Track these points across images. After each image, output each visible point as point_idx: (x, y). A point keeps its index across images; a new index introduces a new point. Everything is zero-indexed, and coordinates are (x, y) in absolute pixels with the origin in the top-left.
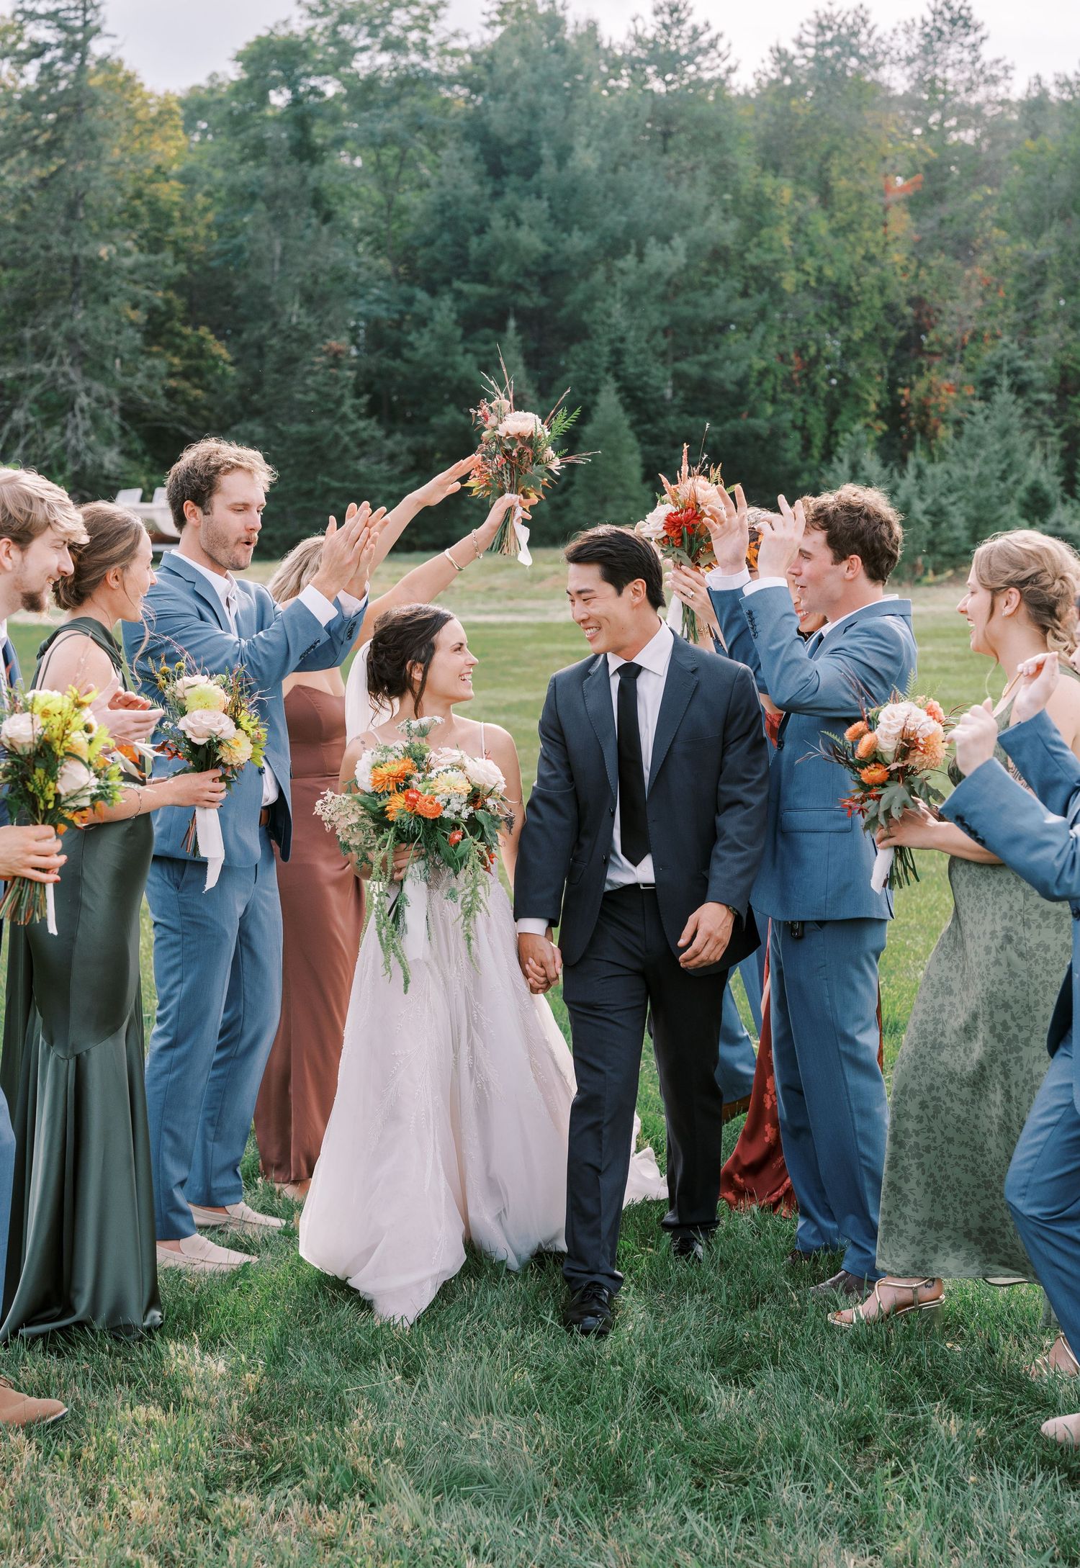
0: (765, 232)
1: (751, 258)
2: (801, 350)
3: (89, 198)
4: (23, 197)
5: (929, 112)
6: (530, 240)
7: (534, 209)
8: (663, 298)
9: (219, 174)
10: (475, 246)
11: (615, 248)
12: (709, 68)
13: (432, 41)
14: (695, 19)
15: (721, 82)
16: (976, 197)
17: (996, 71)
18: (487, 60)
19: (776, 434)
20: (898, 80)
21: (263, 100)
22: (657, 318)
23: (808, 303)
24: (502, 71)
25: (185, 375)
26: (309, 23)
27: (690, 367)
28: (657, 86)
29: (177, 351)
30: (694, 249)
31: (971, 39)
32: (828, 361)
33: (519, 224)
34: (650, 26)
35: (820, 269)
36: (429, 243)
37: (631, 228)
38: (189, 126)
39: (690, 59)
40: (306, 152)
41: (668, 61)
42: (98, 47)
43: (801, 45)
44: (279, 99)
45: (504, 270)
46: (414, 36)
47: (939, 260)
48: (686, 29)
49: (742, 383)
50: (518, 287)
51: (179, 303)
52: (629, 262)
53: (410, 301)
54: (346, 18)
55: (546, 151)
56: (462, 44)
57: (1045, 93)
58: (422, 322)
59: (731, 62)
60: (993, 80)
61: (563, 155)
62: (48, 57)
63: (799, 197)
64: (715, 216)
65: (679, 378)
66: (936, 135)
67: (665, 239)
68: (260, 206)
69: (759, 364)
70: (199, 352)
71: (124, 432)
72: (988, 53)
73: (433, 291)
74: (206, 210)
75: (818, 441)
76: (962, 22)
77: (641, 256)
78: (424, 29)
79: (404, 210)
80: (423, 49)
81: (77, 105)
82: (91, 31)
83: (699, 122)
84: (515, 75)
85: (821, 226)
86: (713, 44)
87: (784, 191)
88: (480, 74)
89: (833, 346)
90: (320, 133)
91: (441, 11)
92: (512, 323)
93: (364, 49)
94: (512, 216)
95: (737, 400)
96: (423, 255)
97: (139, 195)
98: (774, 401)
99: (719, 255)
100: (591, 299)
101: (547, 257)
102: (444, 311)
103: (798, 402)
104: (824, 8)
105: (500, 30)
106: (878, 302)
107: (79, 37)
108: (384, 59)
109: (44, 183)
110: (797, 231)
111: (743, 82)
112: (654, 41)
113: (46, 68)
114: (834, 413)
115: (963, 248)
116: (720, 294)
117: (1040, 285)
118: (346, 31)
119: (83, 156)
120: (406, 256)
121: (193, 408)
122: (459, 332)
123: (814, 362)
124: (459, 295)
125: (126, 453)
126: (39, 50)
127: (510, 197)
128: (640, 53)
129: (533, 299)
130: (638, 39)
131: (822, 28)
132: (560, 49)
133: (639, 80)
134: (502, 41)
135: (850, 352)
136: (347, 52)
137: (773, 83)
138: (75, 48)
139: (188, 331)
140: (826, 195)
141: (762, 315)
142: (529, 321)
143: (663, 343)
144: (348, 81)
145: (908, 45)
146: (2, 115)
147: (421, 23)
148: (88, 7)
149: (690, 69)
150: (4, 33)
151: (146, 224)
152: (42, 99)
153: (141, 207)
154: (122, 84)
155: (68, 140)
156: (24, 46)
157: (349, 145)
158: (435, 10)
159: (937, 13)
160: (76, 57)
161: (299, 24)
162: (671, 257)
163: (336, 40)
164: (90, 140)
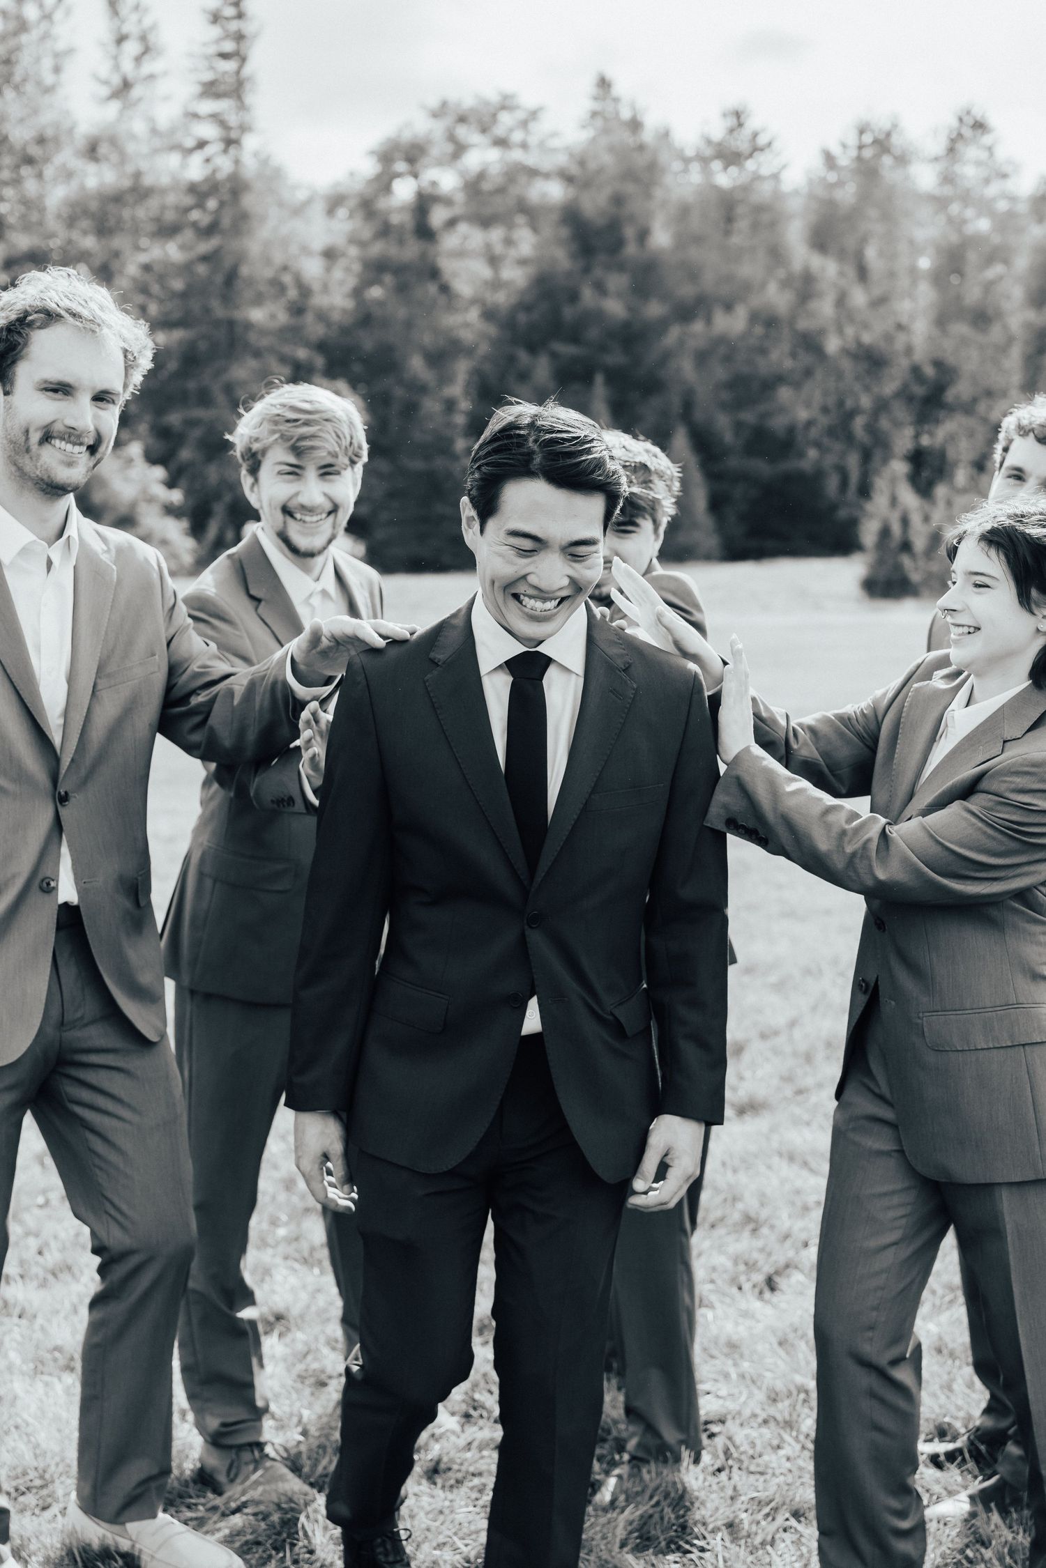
0: (812, 304)
1: (803, 324)
2: (841, 403)
3: (245, 271)
4: (187, 268)
5: (951, 203)
6: (615, 308)
7: (617, 281)
8: (727, 359)
9: (353, 251)
10: (568, 313)
12: (764, 165)
13: (533, 140)
14: (752, 124)
15: (775, 177)
16: (990, 274)
17: (1007, 169)
18: (581, 158)
19: (818, 475)
20: (925, 177)
21: (388, 190)
22: (720, 373)
23: (847, 365)
24: (592, 166)
26: (429, 124)
27: (749, 416)
28: (723, 180)
30: (754, 317)
31: (987, 140)
32: (863, 413)
33: (605, 294)
34: (718, 131)
35: (857, 336)
36: (528, 309)
37: (700, 300)
38: (331, 212)
39: (751, 155)
40: (424, 232)
41: (731, 157)
42: (250, 143)
43: (844, 146)
44: (404, 191)
45: (593, 333)
46: (518, 136)
47: (959, 328)
48: (747, 131)
49: (791, 430)
51: (320, 360)
52: (698, 327)
53: (512, 359)
54: (462, 119)
55: (629, 232)
56: (555, 143)
59: (783, 160)
60: (1004, 176)
61: (643, 235)
62: (209, 150)
63: (841, 274)
64: (772, 288)
65: (739, 426)
66: (957, 224)
67: (729, 307)
68: (388, 279)
69: (804, 415)
72: (1001, 153)
73: (533, 349)
74: (343, 282)
75: (854, 479)
76: (980, 126)
77: (709, 320)
78: (526, 130)
79: (508, 283)
80: (524, 146)
81: (235, 193)
82: (244, 128)
83: (759, 209)
84: (600, 171)
85: (859, 298)
86: (769, 144)
87: (828, 269)
88: (574, 170)
89: (866, 401)
90: (438, 216)
91: (540, 114)
92: (599, 379)
93: (474, 146)
94: (600, 288)
95: (786, 445)
96: (522, 318)
97: (285, 268)
98: (818, 445)
99: (772, 322)
100: (666, 357)
101: (627, 325)
102: (542, 368)
103: (838, 446)
105: (590, 133)
106: (904, 363)
107: (233, 135)
108: (493, 155)
109: (205, 258)
112: (720, 144)
113: (208, 160)
114: (867, 456)
115: (982, 318)
116: (775, 355)
118: (462, 132)
119: (238, 233)
120: (509, 325)
123: (850, 415)
124: (554, 355)
126: (201, 144)
127: (598, 272)
128: (708, 152)
129: (615, 358)
130: (709, 142)
131: (861, 132)
132: (641, 148)
133: (707, 172)
134: (593, 140)
135: (881, 406)
136: (459, 149)
137: (823, 180)
138: (230, 143)
140: (863, 273)
141: (808, 372)
142: (615, 378)
143: (725, 396)
144: (462, 174)
145: (937, 146)
146: (171, 199)
147: (524, 124)
148: (242, 106)
149: (750, 165)
150: (172, 131)
151: (292, 293)
152: (205, 188)
153: (287, 279)
154: (273, 175)
155: (226, 222)
156: (190, 143)
157: (463, 228)
158: (534, 115)
159: (961, 120)
160: (232, 150)
161: (421, 126)
162: (732, 323)
163: (452, 138)
164: (242, 222)
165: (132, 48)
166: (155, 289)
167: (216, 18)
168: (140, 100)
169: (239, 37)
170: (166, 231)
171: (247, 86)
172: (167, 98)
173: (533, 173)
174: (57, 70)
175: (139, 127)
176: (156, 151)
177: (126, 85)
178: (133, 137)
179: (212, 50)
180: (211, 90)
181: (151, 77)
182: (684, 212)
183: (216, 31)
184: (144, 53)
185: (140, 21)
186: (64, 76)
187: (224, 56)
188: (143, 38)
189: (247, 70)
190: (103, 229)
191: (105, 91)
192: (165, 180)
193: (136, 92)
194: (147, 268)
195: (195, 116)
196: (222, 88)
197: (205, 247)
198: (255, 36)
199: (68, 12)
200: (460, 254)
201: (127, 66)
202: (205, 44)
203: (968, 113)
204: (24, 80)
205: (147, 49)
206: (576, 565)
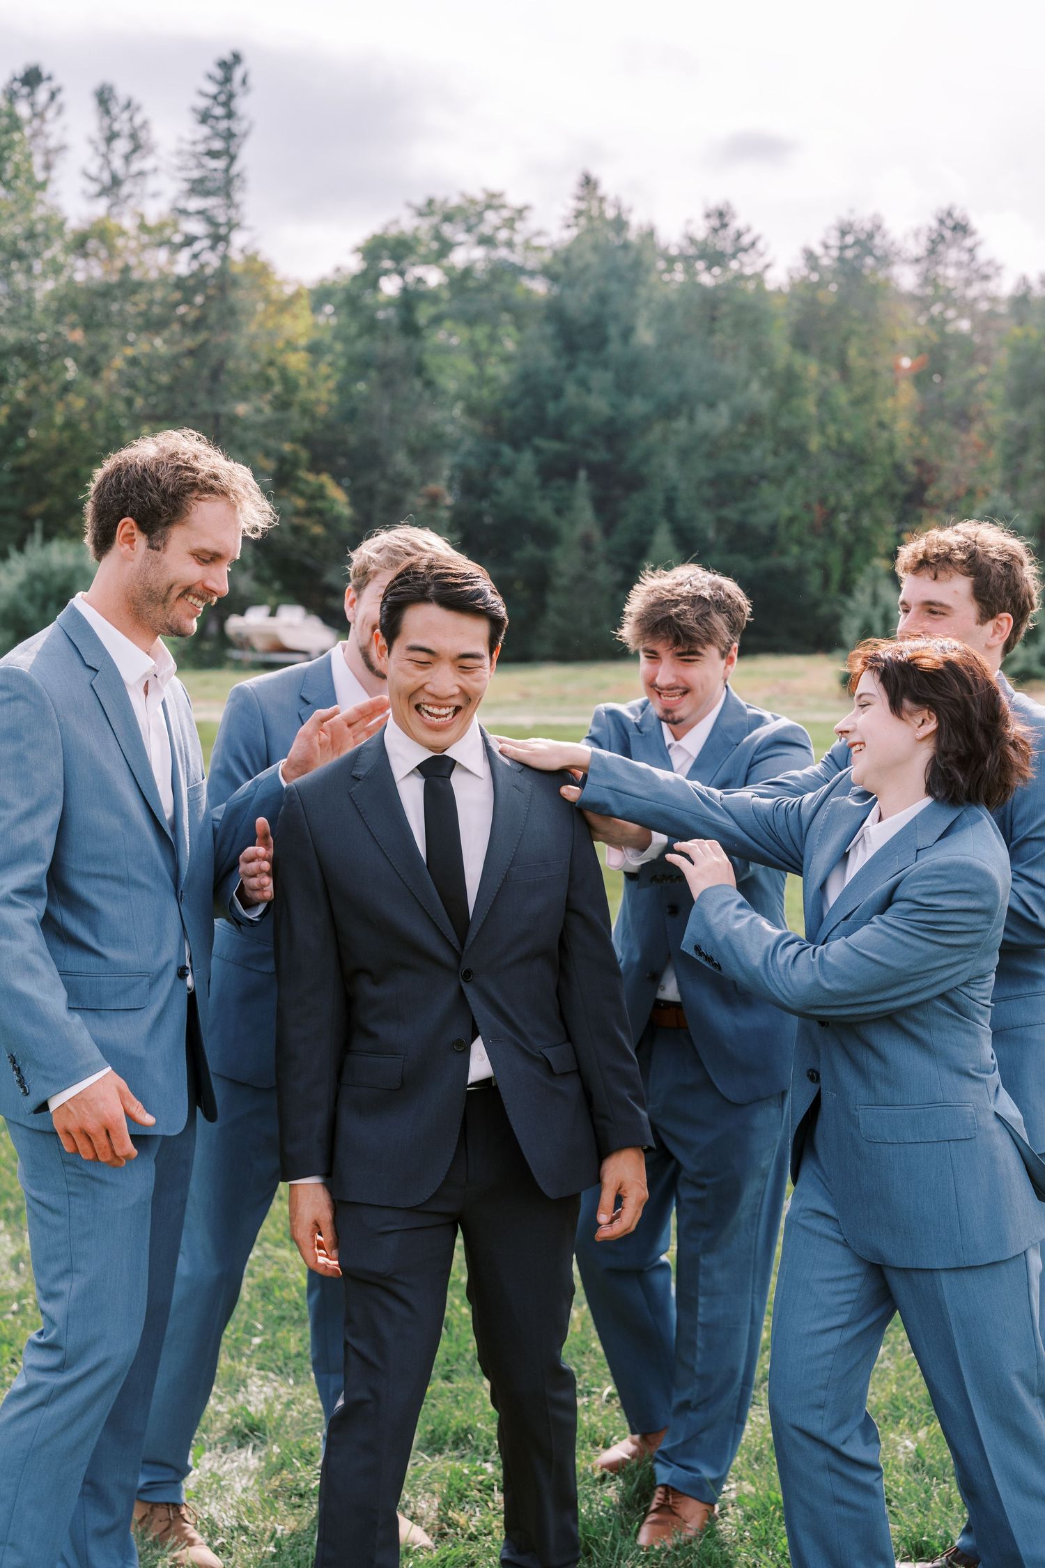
0: (795, 402)
1: (784, 423)
2: (823, 501)
3: (231, 365)
4: (174, 361)
5: (933, 303)
6: (599, 405)
7: (602, 378)
8: (710, 456)
9: (339, 347)
10: (552, 409)
11: (668, 411)
12: (748, 265)
13: (518, 239)
14: (737, 224)
15: (759, 276)
16: (972, 374)
17: (989, 271)
18: (565, 257)
19: (801, 571)
20: (907, 278)
21: (375, 286)
22: (703, 470)
23: (828, 462)
24: (578, 264)
25: (308, 513)
26: (416, 222)
27: (731, 513)
28: (706, 279)
29: (301, 494)
30: (736, 415)
31: (968, 242)
32: (845, 510)
33: (589, 390)
34: (701, 230)
35: (839, 433)
36: (513, 405)
37: (683, 397)
38: (316, 308)
39: (734, 256)
40: (410, 328)
41: (715, 258)
42: (238, 239)
43: (826, 247)
44: (390, 286)
45: (576, 430)
46: (503, 235)
47: (940, 427)
48: (731, 231)
49: (773, 527)
50: (587, 445)
51: (304, 455)
52: (681, 424)
53: (496, 454)
54: (448, 218)
55: (613, 331)
56: (543, 241)
57: (1029, 288)
58: (507, 472)
59: (766, 260)
60: (986, 278)
61: (627, 333)
62: (197, 246)
63: (824, 373)
64: (755, 386)
65: (721, 522)
66: (938, 323)
67: (712, 406)
68: (373, 374)
69: (786, 512)
70: (320, 494)
71: (257, 562)
72: (982, 255)
73: (516, 446)
74: (328, 377)
75: (836, 576)
76: (961, 229)
77: (691, 419)
78: (512, 228)
79: (493, 379)
80: (510, 244)
81: (222, 289)
82: (232, 226)
83: (742, 308)
84: (586, 267)
85: (842, 398)
86: (753, 244)
87: (811, 368)
88: (559, 268)
89: (848, 499)
90: (423, 314)
91: (526, 213)
92: (582, 474)
93: (461, 244)
94: (583, 384)
95: (768, 542)
96: (507, 414)
97: (271, 363)
98: (800, 542)
99: (754, 420)
100: (648, 456)
101: (611, 421)
102: (526, 464)
103: (820, 543)
104: (846, 216)
105: (574, 232)
106: (887, 461)
107: (223, 231)
108: (478, 253)
109: (191, 353)
110: (823, 401)
111: (777, 278)
112: (705, 242)
113: (195, 256)
114: (849, 553)
115: (963, 418)
116: (757, 453)
117: (1023, 450)
118: (447, 230)
119: (226, 328)
120: (494, 420)
121: (314, 541)
122: (536, 481)
123: (833, 512)
124: (538, 451)
125: (258, 578)
126: (190, 240)
127: (582, 369)
128: (692, 251)
129: (599, 455)
130: (692, 241)
131: (843, 233)
132: (626, 246)
133: (690, 271)
134: (578, 239)
135: (863, 503)
136: (446, 247)
137: (804, 279)
138: (218, 239)
139: (311, 477)
140: (845, 371)
141: (791, 470)
142: (599, 473)
143: (708, 492)
144: (448, 271)
145: (917, 248)
146: (158, 294)
147: (510, 223)
148: (230, 204)
149: (734, 265)
150: (161, 227)
151: (278, 388)
152: (192, 282)
153: (273, 373)
154: (259, 271)
155: (213, 317)
156: (178, 239)
157: (448, 324)
158: (521, 213)
159: (941, 222)
160: (221, 247)
161: (408, 223)
162: (716, 421)
163: (438, 236)
164: (231, 316)
165: (122, 146)
166: (142, 383)
167: (205, 117)
168: (129, 196)
169: (229, 136)
170: (153, 325)
171: (237, 183)
172: (155, 195)
173: (519, 271)
174: (48, 167)
175: (128, 223)
176: (144, 247)
177: (116, 182)
178: (122, 233)
179: (201, 148)
180: (198, 187)
181: (141, 174)
182: (668, 309)
183: (205, 130)
184: (134, 151)
185: (131, 119)
186: (55, 174)
187: (213, 154)
188: (133, 136)
189: (236, 169)
190: (89, 325)
191: (94, 188)
192: (153, 275)
193: (126, 189)
194: (133, 362)
195: (184, 212)
196: (210, 185)
197: (189, 342)
198: (245, 135)
199: (60, 111)
200: (445, 350)
201: (117, 164)
202: (194, 143)
203: (950, 214)
204: (16, 177)
205: (138, 147)
206: (466, 677)
